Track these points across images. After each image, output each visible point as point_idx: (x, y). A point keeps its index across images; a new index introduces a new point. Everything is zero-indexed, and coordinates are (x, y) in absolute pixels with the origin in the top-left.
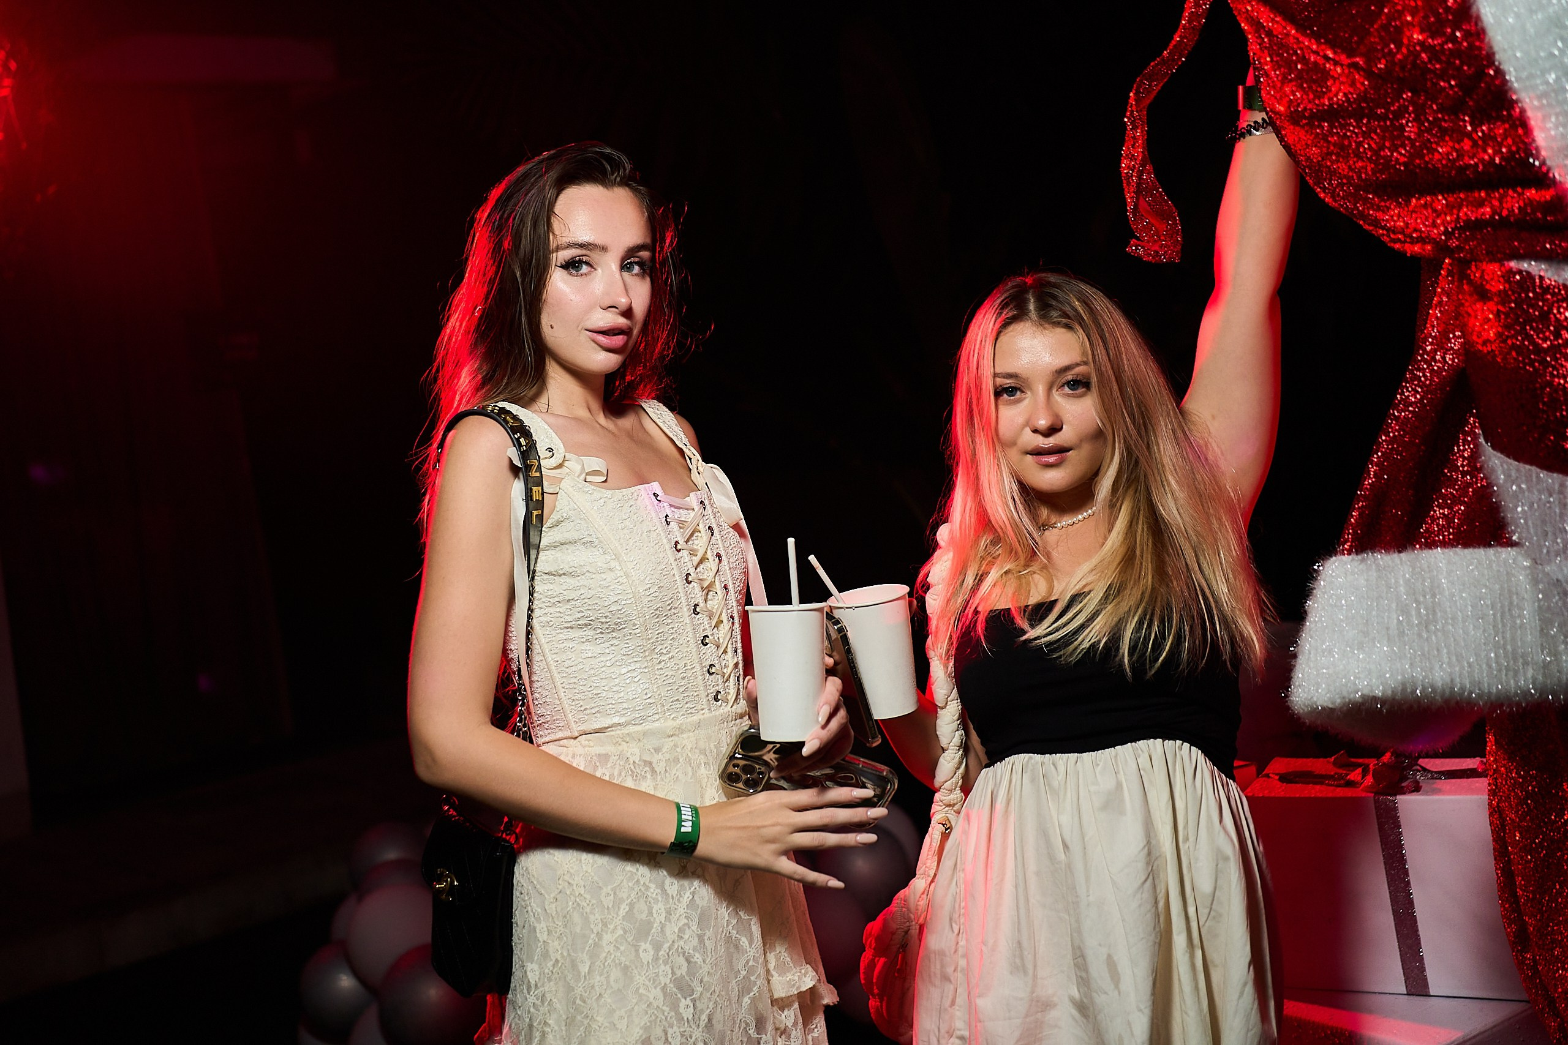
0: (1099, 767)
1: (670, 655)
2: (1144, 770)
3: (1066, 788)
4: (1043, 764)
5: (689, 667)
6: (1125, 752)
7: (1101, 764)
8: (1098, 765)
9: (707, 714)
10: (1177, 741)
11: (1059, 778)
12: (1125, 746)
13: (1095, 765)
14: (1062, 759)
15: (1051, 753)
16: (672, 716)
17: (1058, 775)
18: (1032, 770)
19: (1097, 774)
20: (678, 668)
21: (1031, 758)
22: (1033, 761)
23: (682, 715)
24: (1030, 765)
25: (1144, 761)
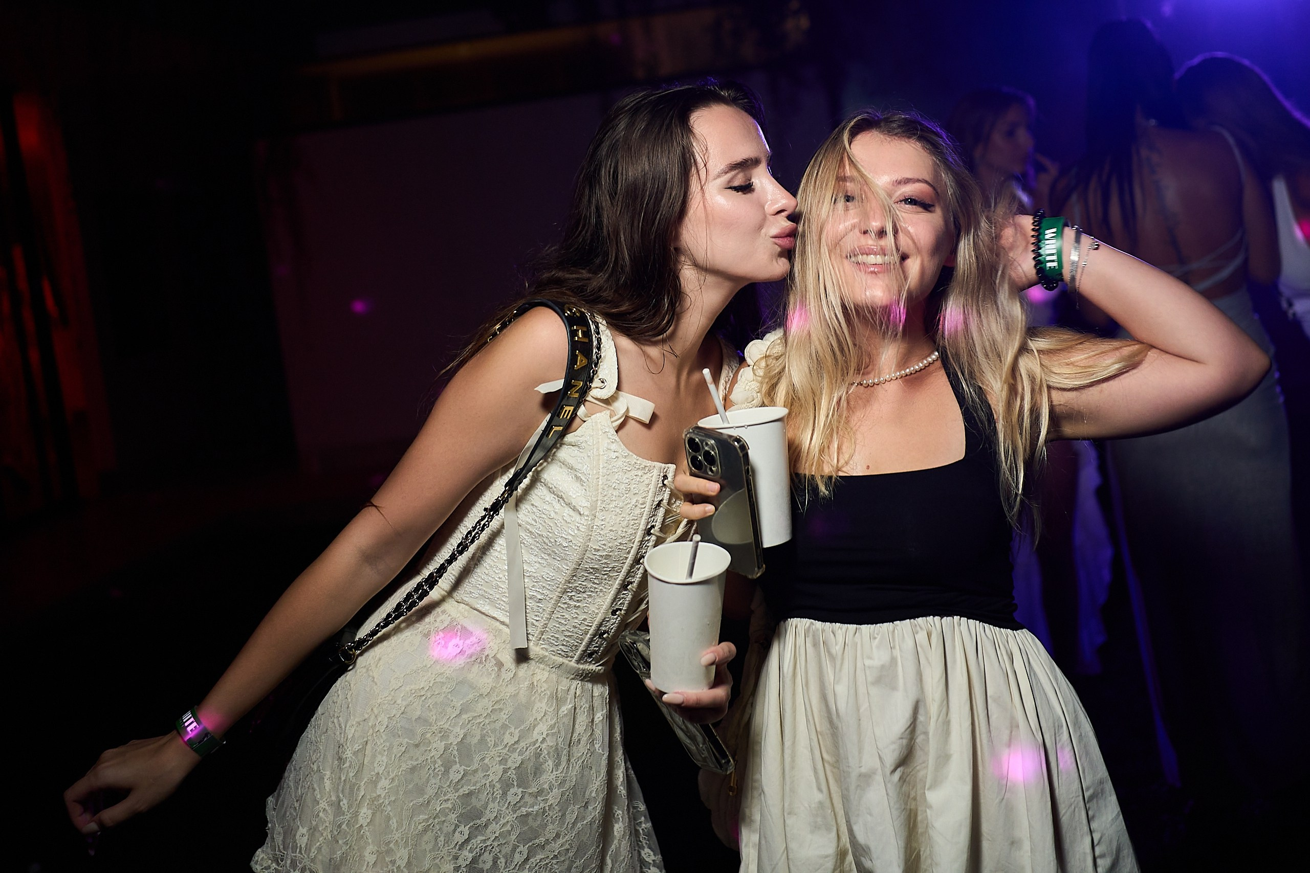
0: (877, 640)
1: (578, 604)
2: (921, 647)
3: (843, 659)
4: (823, 631)
5: (586, 623)
6: (904, 626)
7: (879, 637)
8: (875, 638)
9: (573, 664)
10: (955, 617)
11: (837, 648)
12: (904, 621)
13: (872, 637)
14: (841, 629)
15: (831, 622)
16: (543, 646)
17: (836, 644)
18: (814, 636)
19: (874, 647)
20: (576, 618)
21: (812, 623)
22: (814, 627)
23: (552, 651)
24: (811, 630)
25: (922, 637)
